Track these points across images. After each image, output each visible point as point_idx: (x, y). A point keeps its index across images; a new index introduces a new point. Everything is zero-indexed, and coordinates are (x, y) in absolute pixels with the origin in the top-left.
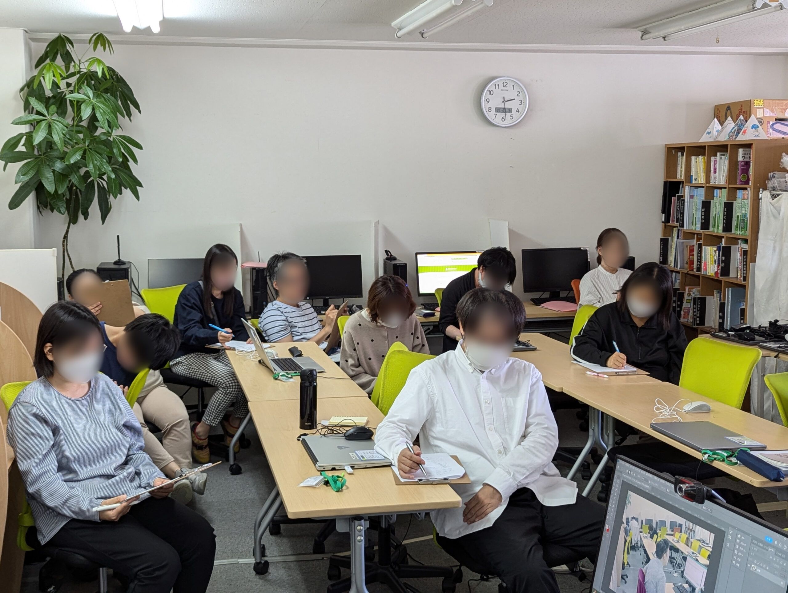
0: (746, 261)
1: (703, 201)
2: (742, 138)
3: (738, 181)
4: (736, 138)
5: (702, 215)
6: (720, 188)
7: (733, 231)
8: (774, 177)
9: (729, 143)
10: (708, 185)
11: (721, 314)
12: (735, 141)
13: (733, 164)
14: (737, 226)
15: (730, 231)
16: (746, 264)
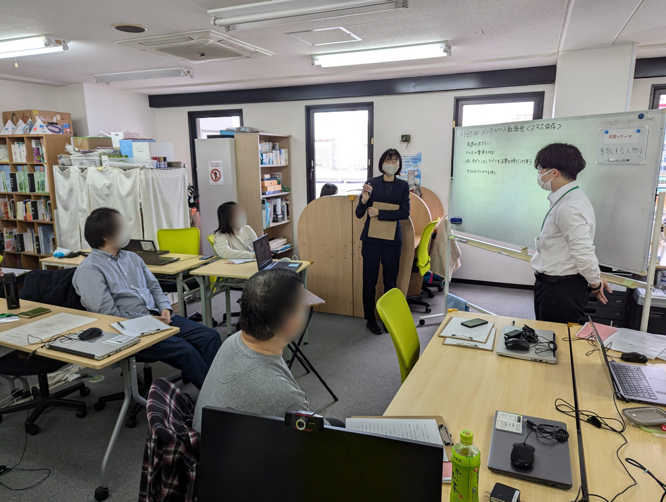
0: (51, 209)
1: (10, 174)
2: (33, 133)
3: (34, 160)
4: (29, 133)
5: (11, 183)
6: (22, 165)
7: (37, 191)
8: (61, 157)
9: (24, 136)
10: (12, 163)
11: (37, 243)
12: (28, 134)
13: (29, 150)
14: (39, 188)
15: (35, 191)
16: (51, 211)
